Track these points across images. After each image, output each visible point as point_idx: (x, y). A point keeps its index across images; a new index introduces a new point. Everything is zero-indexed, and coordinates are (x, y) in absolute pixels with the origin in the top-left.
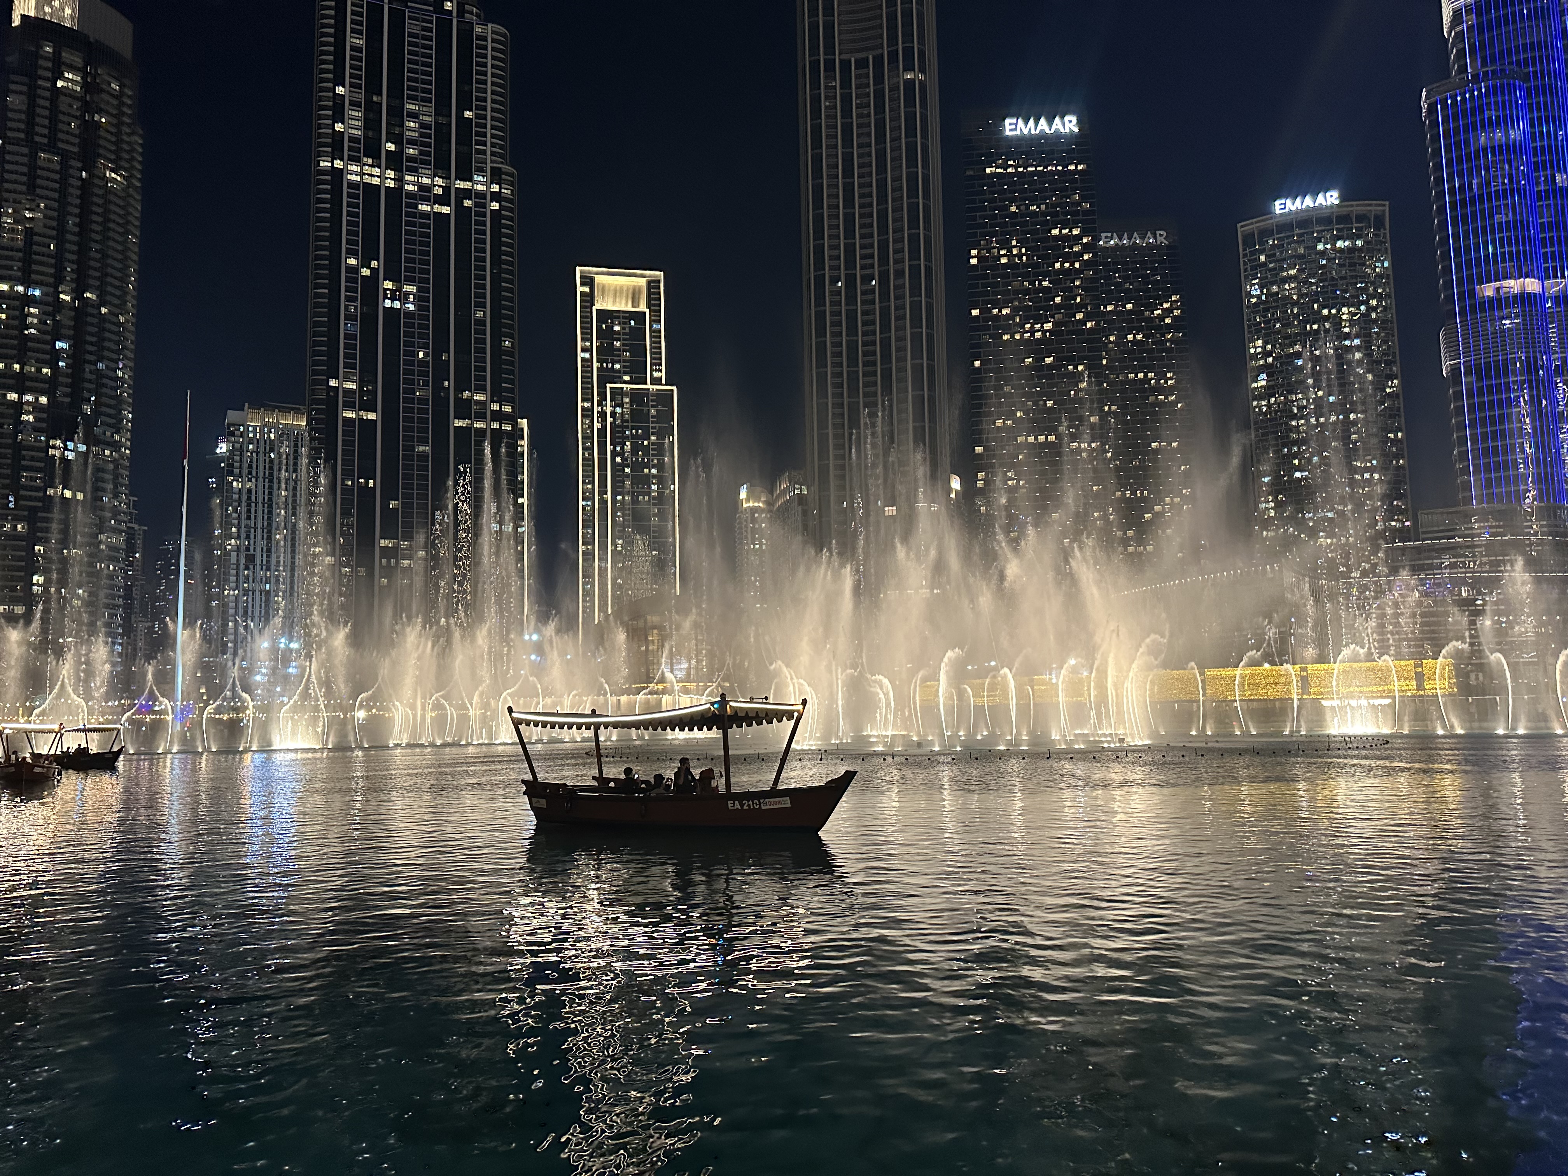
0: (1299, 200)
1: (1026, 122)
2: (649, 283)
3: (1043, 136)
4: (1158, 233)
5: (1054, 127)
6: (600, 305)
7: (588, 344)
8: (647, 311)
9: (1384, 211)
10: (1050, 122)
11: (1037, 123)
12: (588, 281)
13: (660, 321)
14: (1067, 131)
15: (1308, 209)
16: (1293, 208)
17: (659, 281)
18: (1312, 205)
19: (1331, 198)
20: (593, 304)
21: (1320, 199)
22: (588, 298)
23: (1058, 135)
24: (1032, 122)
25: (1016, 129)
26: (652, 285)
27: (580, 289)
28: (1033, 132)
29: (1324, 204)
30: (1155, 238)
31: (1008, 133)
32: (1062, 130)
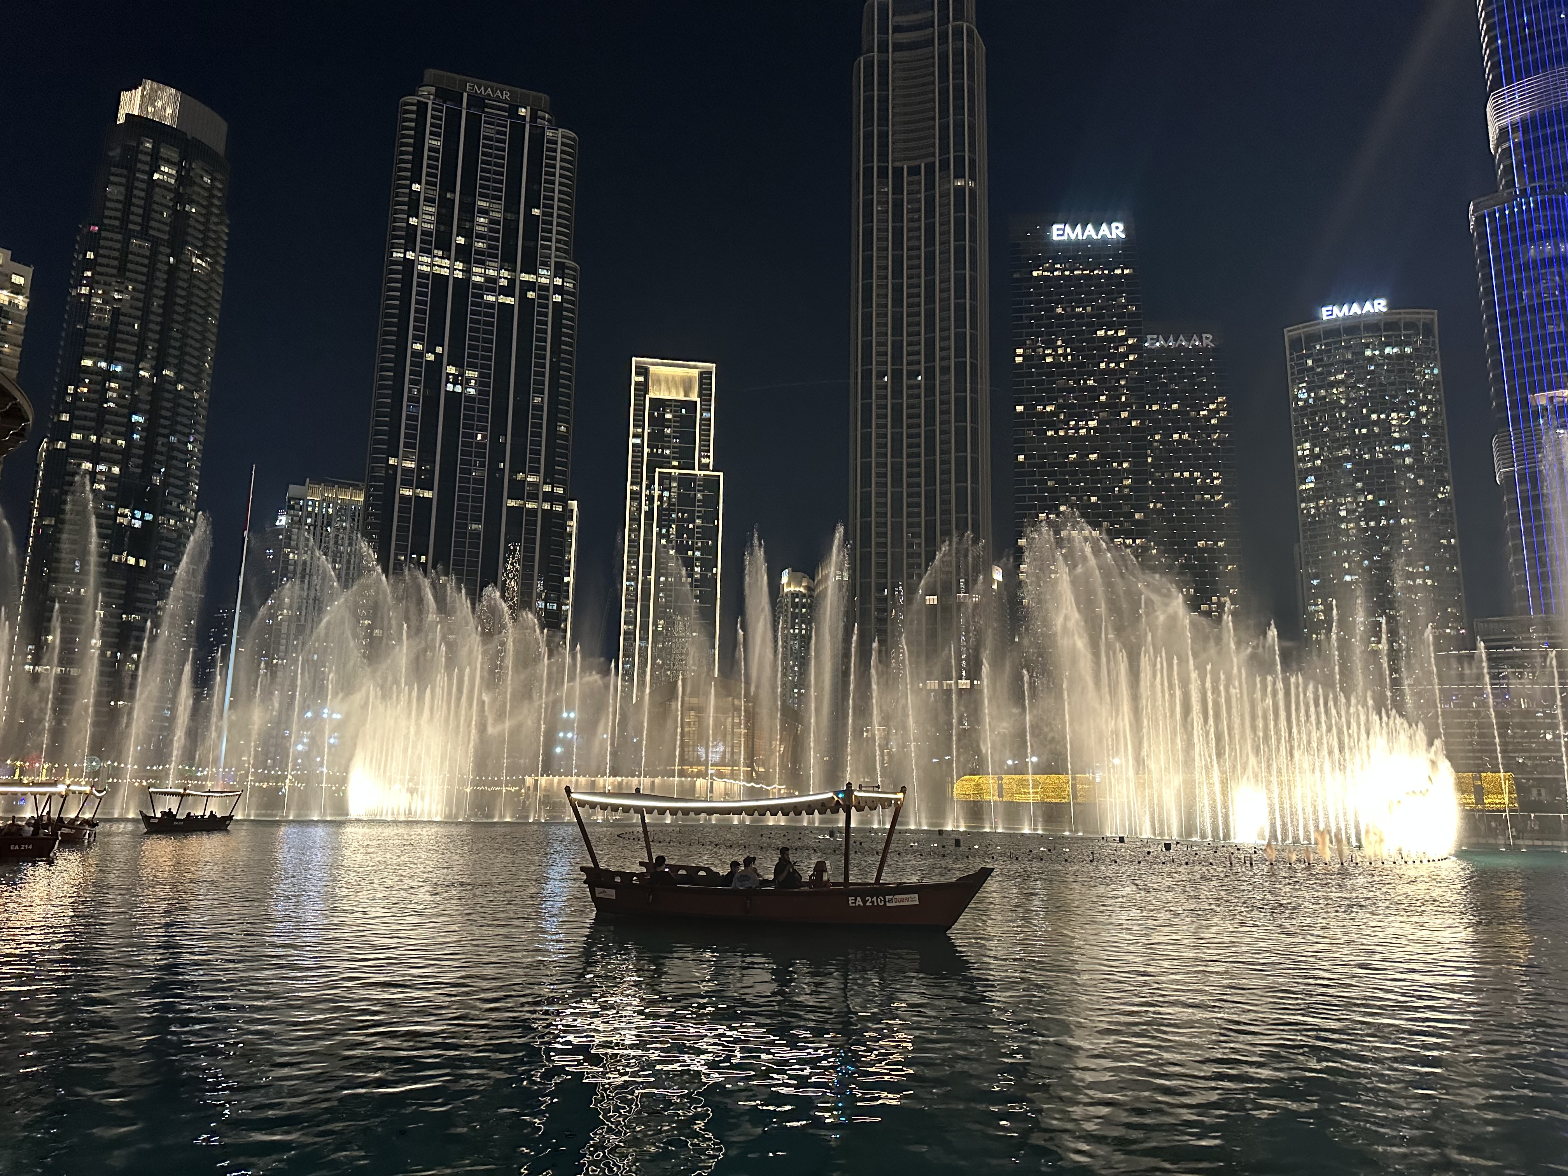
0: (1346, 307)
1: (1073, 229)
2: (701, 374)
3: (1090, 240)
4: (1204, 335)
5: (1101, 233)
6: (652, 394)
7: (640, 430)
8: (698, 400)
9: (1432, 319)
10: (1097, 230)
11: (1084, 229)
12: (643, 371)
13: (710, 410)
14: (1114, 236)
15: (1356, 316)
16: (1341, 315)
17: (711, 373)
18: (1359, 312)
19: (1380, 306)
20: (646, 393)
21: (1368, 307)
22: (643, 388)
23: (1104, 241)
24: (1079, 228)
25: (1062, 235)
26: (704, 376)
27: (634, 378)
28: (1080, 237)
29: (1372, 311)
30: (1201, 340)
31: (1055, 238)
32: (1109, 236)
